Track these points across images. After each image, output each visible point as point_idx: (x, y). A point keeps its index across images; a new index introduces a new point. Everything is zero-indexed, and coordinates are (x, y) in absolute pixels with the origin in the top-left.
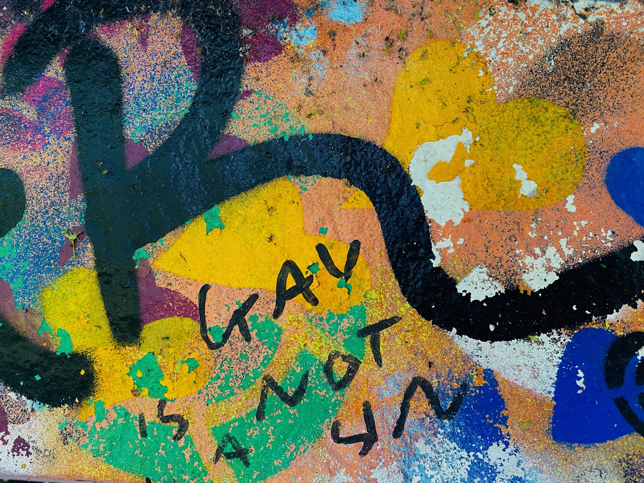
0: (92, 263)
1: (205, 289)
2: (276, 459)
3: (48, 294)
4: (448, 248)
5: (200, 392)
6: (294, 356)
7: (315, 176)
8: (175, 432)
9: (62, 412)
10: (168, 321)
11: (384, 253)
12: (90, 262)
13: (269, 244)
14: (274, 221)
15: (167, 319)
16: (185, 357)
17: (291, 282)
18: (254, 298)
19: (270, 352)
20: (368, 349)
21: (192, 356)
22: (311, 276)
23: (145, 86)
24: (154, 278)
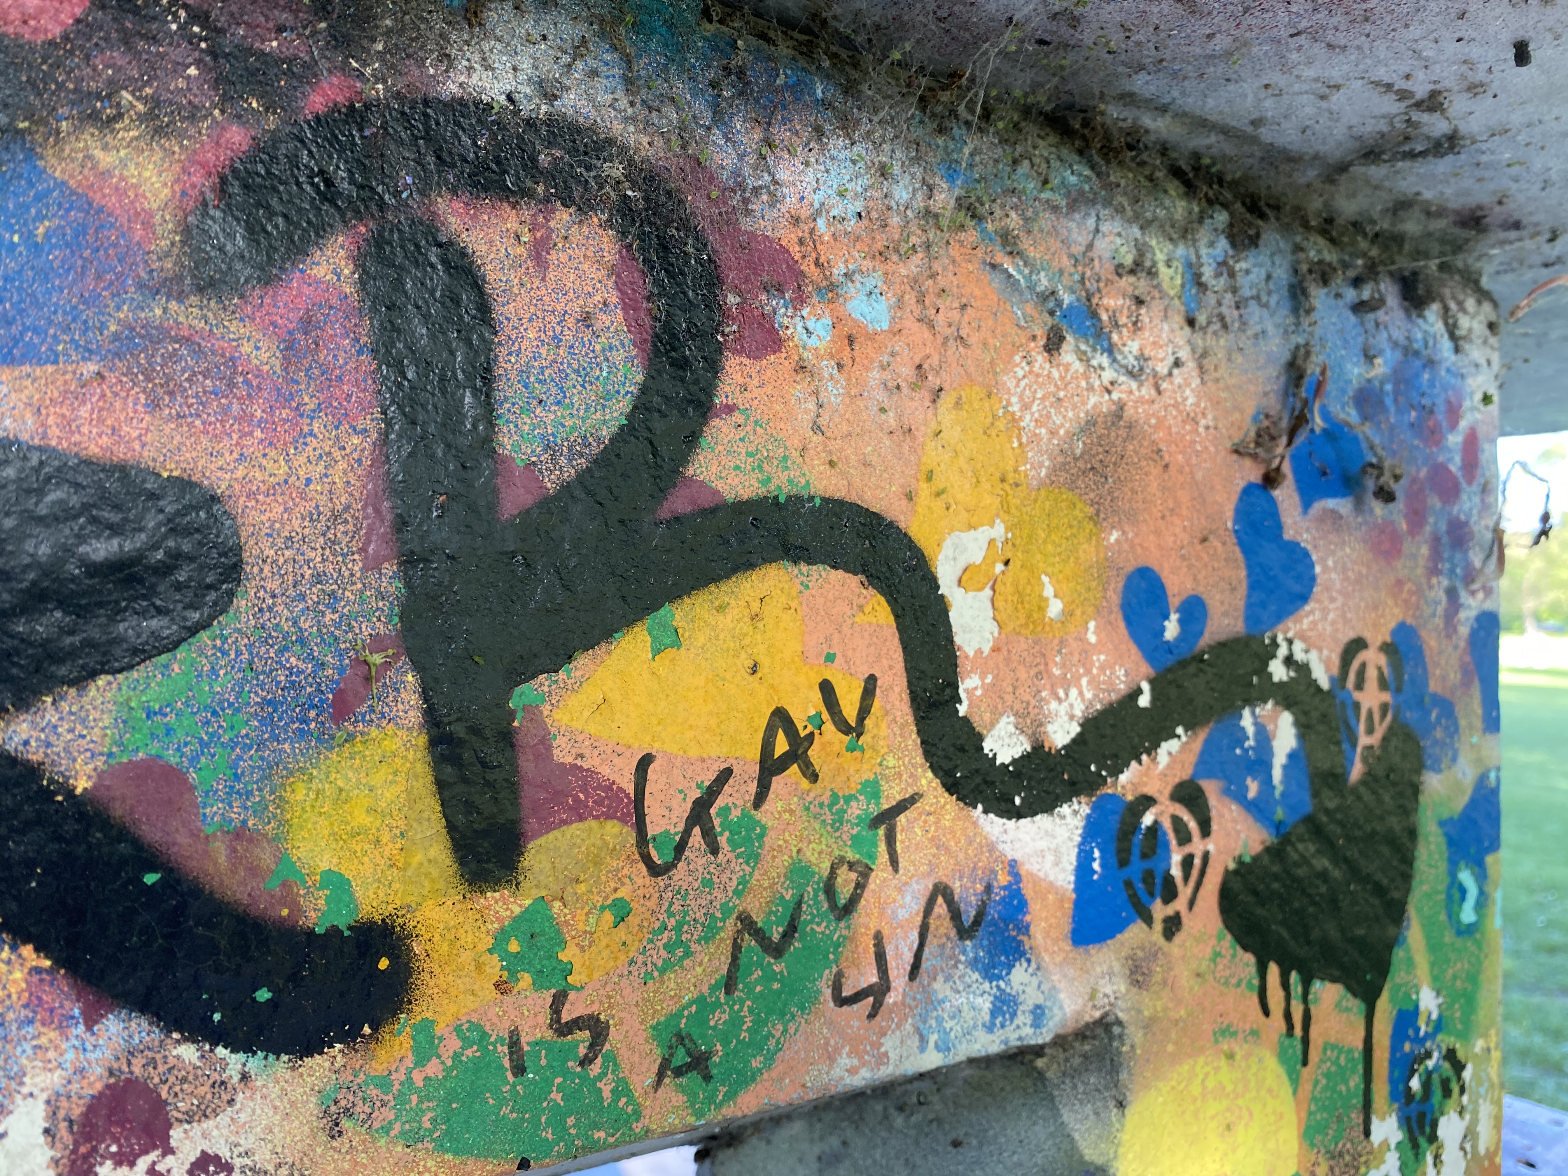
0: (415, 717)
1: (645, 762)
2: (754, 1056)
3: (299, 793)
4: (976, 688)
5: (632, 962)
6: (783, 871)
7: (821, 567)
8: (582, 1051)
9: (327, 1064)
10: (575, 829)
11: (906, 697)
12: (411, 713)
13: (751, 679)
14: (759, 637)
15: (574, 825)
16: (607, 898)
17: (781, 746)
18: (726, 775)
19: (748, 869)
20: (882, 847)
21: (619, 895)
22: (812, 734)
23: (544, 351)
24: (551, 746)
